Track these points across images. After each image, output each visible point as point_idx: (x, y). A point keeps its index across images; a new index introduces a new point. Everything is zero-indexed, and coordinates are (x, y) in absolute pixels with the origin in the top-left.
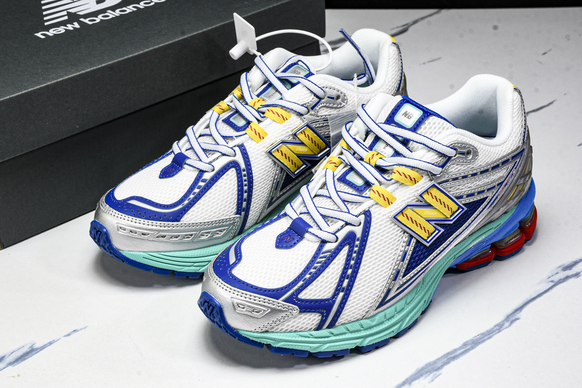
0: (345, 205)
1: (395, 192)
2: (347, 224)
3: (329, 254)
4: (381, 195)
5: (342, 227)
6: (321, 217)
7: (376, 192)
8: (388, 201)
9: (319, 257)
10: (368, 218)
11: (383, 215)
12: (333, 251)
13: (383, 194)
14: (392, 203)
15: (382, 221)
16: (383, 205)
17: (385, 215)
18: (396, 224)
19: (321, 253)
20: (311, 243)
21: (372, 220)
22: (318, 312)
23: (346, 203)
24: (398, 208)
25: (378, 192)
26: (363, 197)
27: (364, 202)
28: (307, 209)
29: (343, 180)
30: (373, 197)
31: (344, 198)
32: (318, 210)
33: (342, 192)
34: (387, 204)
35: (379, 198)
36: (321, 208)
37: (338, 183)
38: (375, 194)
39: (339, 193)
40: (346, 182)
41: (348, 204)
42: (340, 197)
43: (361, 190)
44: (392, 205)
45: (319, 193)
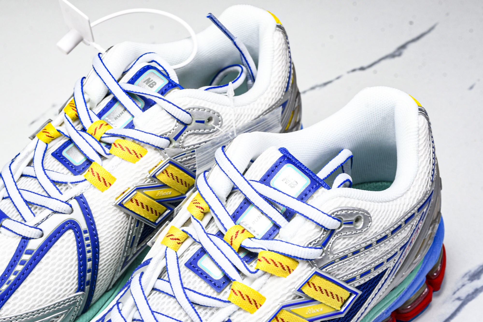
0: (195, 310)
1: (263, 289)
4: (245, 297)
7: (238, 293)
8: (256, 304)
13: (248, 295)
14: (261, 306)
16: (248, 311)
23: (196, 308)
24: (270, 311)
25: (240, 292)
26: (220, 300)
27: (221, 307)
28: (141, 315)
29: (193, 266)
30: (234, 301)
31: (195, 300)
32: (157, 319)
33: (190, 290)
34: (253, 308)
35: (243, 302)
36: (162, 315)
37: (186, 270)
38: (236, 296)
39: (187, 291)
40: (197, 270)
41: (199, 308)
42: (187, 298)
43: (219, 287)
44: (260, 308)
45: (157, 287)
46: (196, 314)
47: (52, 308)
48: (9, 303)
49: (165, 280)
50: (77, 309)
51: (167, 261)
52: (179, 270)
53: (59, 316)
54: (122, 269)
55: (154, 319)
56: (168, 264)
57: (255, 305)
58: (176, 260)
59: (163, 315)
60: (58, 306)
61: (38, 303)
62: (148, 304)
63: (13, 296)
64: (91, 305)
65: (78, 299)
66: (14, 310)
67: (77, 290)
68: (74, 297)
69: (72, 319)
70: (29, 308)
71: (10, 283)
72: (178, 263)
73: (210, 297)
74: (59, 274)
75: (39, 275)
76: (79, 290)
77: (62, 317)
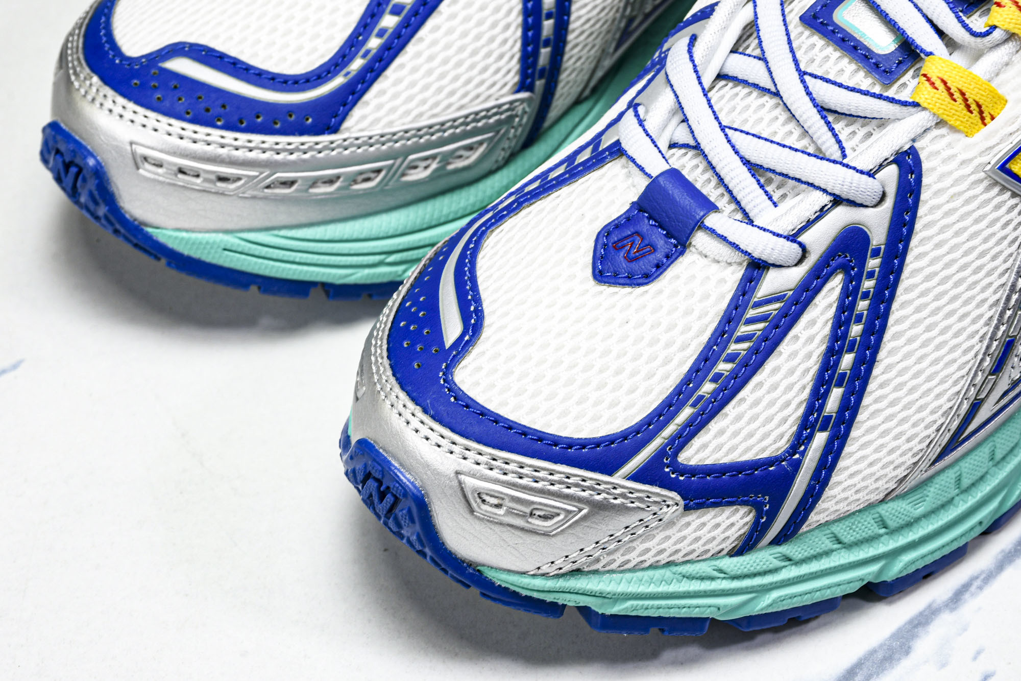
0: (828, 123)
1: (1002, 77)
2: (838, 201)
3: (777, 305)
4: (957, 95)
5: (822, 212)
6: (745, 169)
7: (938, 84)
8: (981, 112)
9: (743, 320)
10: (912, 178)
11: (963, 163)
12: (789, 298)
13: (964, 90)
14: (993, 118)
15: (957, 182)
16: (961, 128)
17: (971, 160)
18: (1004, 189)
19: (751, 303)
20: (715, 266)
21: (925, 181)
22: (744, 503)
23: (830, 118)
24: (1014, 132)
25: (945, 83)
26: (892, 100)
27: (892, 118)
28: (692, 132)
29: (821, 23)
30: (929, 104)
31: (827, 101)
32: (733, 141)
33: (816, 77)
34: (975, 122)
35: (950, 106)
36: (743, 135)
37: (802, 33)
38: (935, 91)
39: (807, 78)
40: (833, 31)
41: (837, 121)
42: (809, 94)
43: (887, 72)
44: (991, 125)
45: (730, 70)
46: (830, 134)
47: (462, 124)
48: (367, 103)
49: (749, 56)
50: (516, 133)
51: (758, 9)
52: (787, 30)
53: (475, 146)
54: (616, 49)
55: (726, 141)
56: (759, 16)
57: (979, 116)
58: (779, 7)
59: (748, 133)
60: (474, 120)
61: (431, 108)
62: (711, 107)
63: (376, 87)
64: (542, 130)
65: (519, 110)
66: (378, 120)
67: (516, 88)
68: (511, 103)
69: (500, 158)
70: (410, 118)
71: (369, 56)
72: (783, 15)
73: (866, 93)
74: (479, 44)
75: (434, 43)
76: (522, 86)
77: (481, 150)
